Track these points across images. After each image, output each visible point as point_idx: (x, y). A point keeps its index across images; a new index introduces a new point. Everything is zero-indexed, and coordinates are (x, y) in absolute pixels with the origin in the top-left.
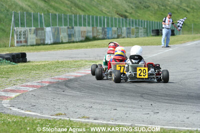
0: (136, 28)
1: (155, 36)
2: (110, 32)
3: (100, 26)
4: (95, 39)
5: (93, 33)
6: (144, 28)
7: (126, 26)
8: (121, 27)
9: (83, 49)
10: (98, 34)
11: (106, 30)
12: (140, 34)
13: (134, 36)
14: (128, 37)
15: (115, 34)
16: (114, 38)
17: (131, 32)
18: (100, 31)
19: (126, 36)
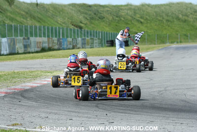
0: (91, 39)
1: (110, 46)
2: (65, 43)
3: (56, 37)
4: (50, 49)
5: (48, 44)
6: (99, 39)
7: (81, 37)
8: (76, 37)
9: (38, 60)
11: (62, 41)
12: (95, 45)
13: (89, 46)
14: (83, 48)
15: (70, 44)
16: (69, 49)
17: (86, 42)
18: (56, 41)
19: (81, 47)
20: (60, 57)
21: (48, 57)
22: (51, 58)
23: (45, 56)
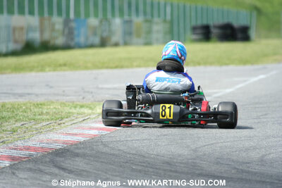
1: (201, 40)
2: (83, 31)
4: (46, 47)
5: (42, 31)
6: (165, 21)
8: (109, 16)
9: (33, 74)
10: (55, 34)
12: (155, 36)
14: (126, 44)
15: (95, 34)
16: (92, 46)
17: (134, 30)
18: (59, 27)
19: (121, 41)
20: (86, 68)
21: (59, 69)
22: (64, 70)
23: (49, 66)
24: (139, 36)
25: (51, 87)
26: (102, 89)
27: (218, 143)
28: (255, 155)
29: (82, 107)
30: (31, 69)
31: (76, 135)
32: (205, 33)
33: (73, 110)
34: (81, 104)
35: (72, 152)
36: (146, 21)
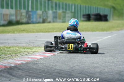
1: (86, 21)
2: (35, 16)
3: (24, 8)
4: (18, 23)
5: (16, 16)
6: (72, 12)
7: (52, 10)
8: (47, 10)
9: (10, 34)
10: (22, 17)
11: (30, 13)
13: (61, 21)
14: (54, 22)
15: (40, 18)
16: (39, 23)
17: (58, 16)
18: (24, 14)
19: (52, 21)
20: (33, 32)
21: (21, 32)
22: (23, 33)
23: (17, 31)
24: (60, 19)
25: (16, 40)
26: (38, 41)
27: (83, 64)
28: (98, 70)
29: (27, 48)
30: (9, 32)
31: (21, 60)
32: (88, 18)
33: (23, 50)
34: (27, 47)
35: (18, 68)
36: (63, 12)
